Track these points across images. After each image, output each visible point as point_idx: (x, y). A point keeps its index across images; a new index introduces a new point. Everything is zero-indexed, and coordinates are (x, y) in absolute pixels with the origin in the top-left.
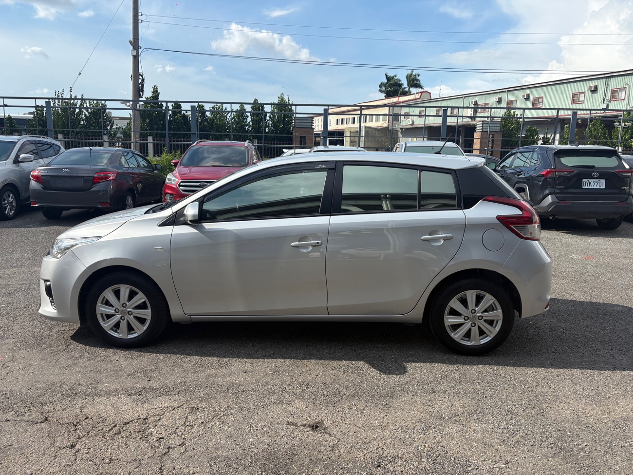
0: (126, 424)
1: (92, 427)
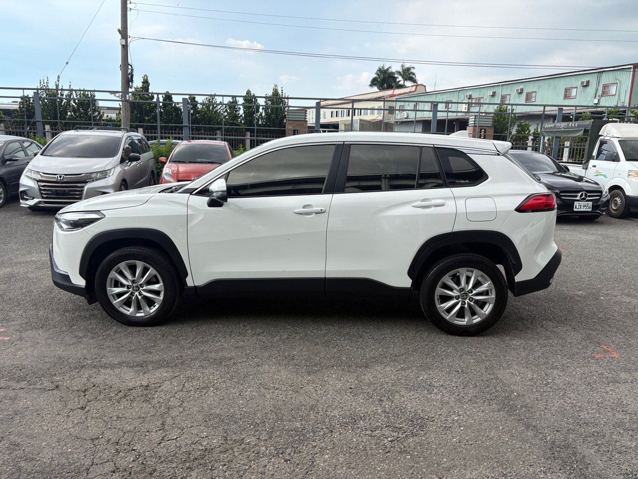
0: (129, 390)
1: (100, 393)
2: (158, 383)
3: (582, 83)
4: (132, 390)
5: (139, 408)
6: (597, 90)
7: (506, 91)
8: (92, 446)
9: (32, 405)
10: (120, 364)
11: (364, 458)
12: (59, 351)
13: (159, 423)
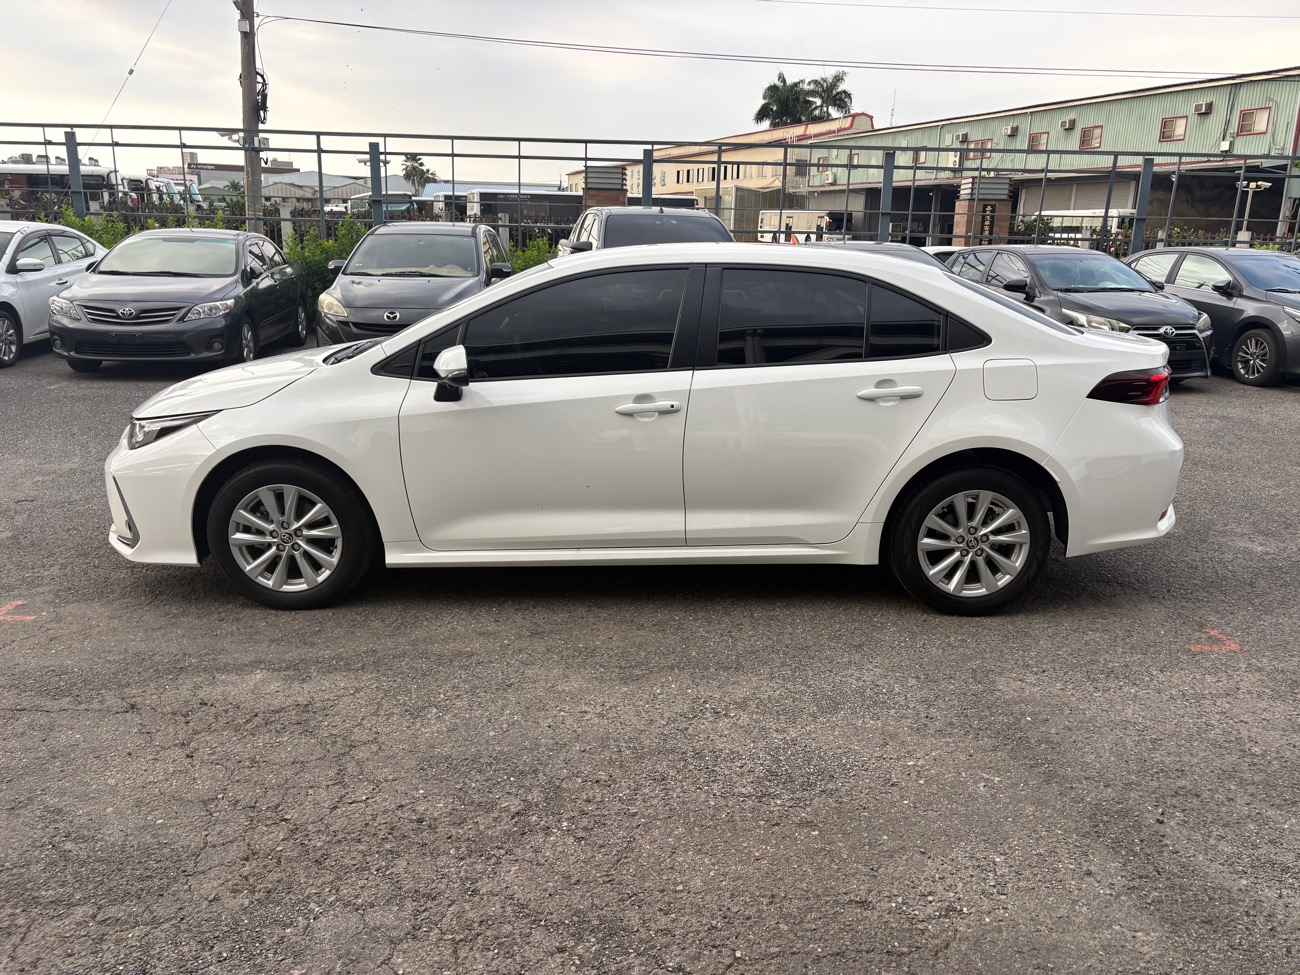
0: (274, 712)
1: (216, 717)
2: (329, 699)
3: (1198, 107)
4: (278, 712)
5: (292, 746)
6: (1228, 123)
7: (1039, 125)
8: (202, 813)
9: (85, 741)
10: (255, 665)
11: (729, 834)
12: (135, 640)
13: (331, 773)
